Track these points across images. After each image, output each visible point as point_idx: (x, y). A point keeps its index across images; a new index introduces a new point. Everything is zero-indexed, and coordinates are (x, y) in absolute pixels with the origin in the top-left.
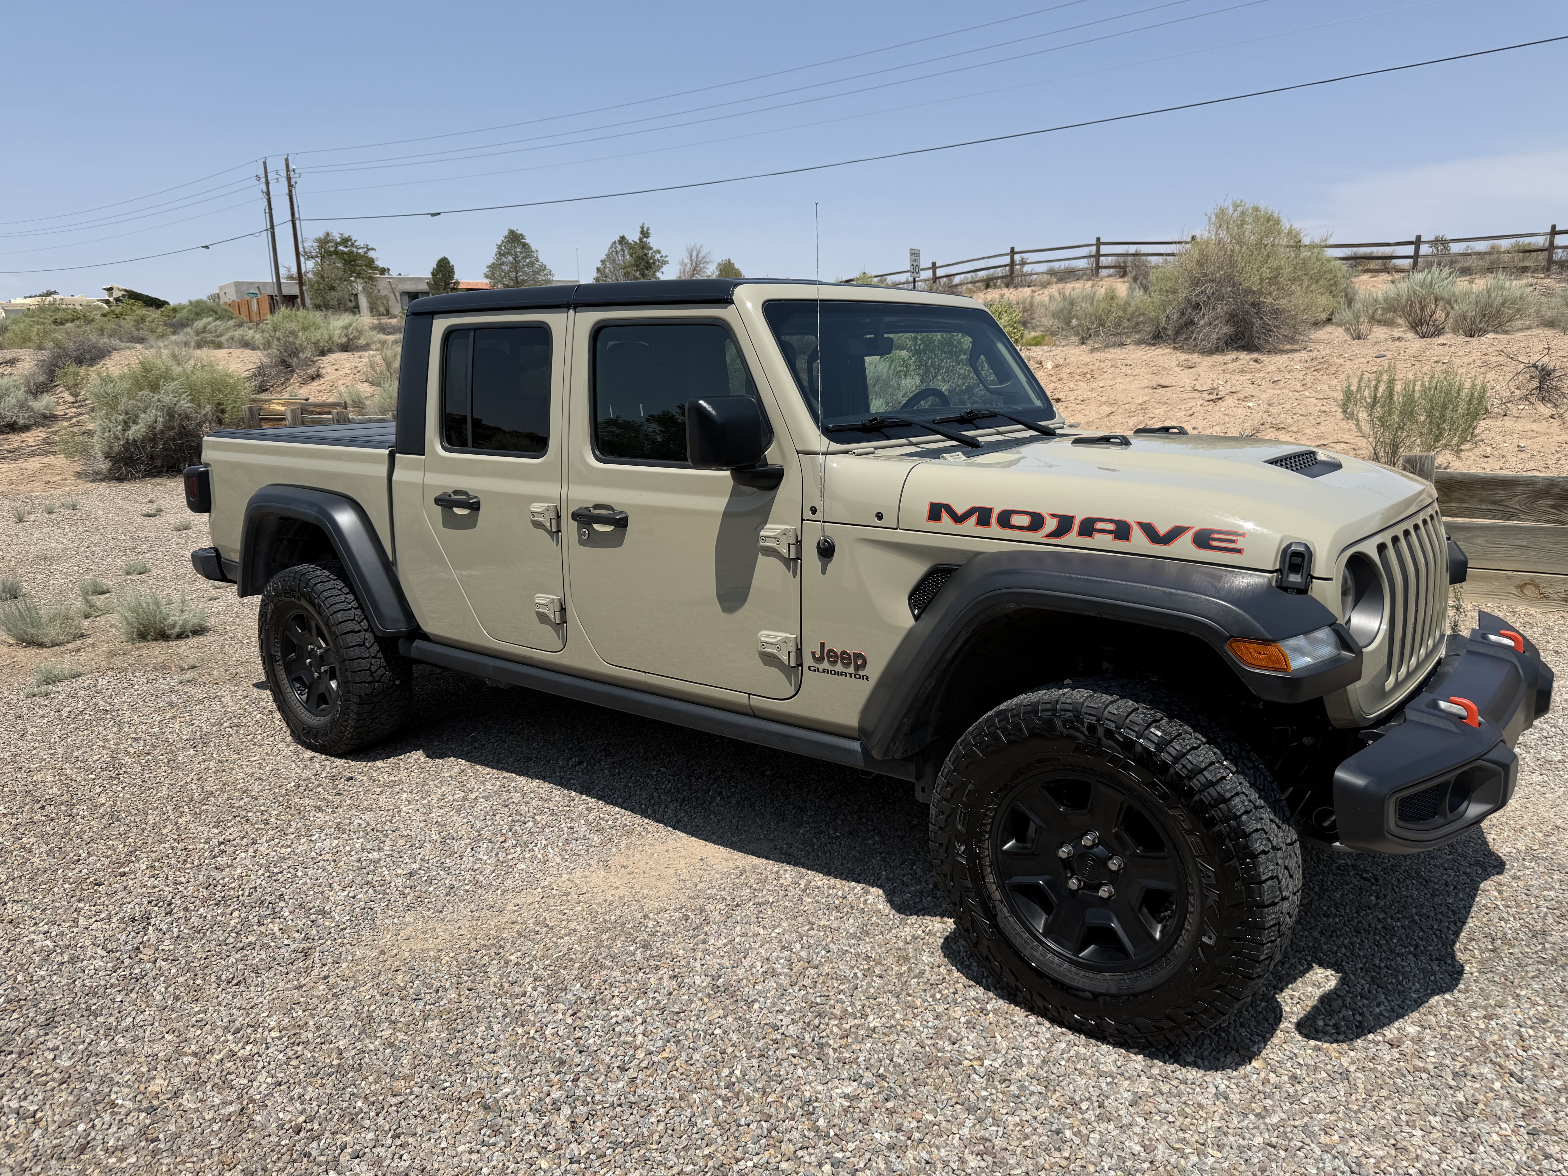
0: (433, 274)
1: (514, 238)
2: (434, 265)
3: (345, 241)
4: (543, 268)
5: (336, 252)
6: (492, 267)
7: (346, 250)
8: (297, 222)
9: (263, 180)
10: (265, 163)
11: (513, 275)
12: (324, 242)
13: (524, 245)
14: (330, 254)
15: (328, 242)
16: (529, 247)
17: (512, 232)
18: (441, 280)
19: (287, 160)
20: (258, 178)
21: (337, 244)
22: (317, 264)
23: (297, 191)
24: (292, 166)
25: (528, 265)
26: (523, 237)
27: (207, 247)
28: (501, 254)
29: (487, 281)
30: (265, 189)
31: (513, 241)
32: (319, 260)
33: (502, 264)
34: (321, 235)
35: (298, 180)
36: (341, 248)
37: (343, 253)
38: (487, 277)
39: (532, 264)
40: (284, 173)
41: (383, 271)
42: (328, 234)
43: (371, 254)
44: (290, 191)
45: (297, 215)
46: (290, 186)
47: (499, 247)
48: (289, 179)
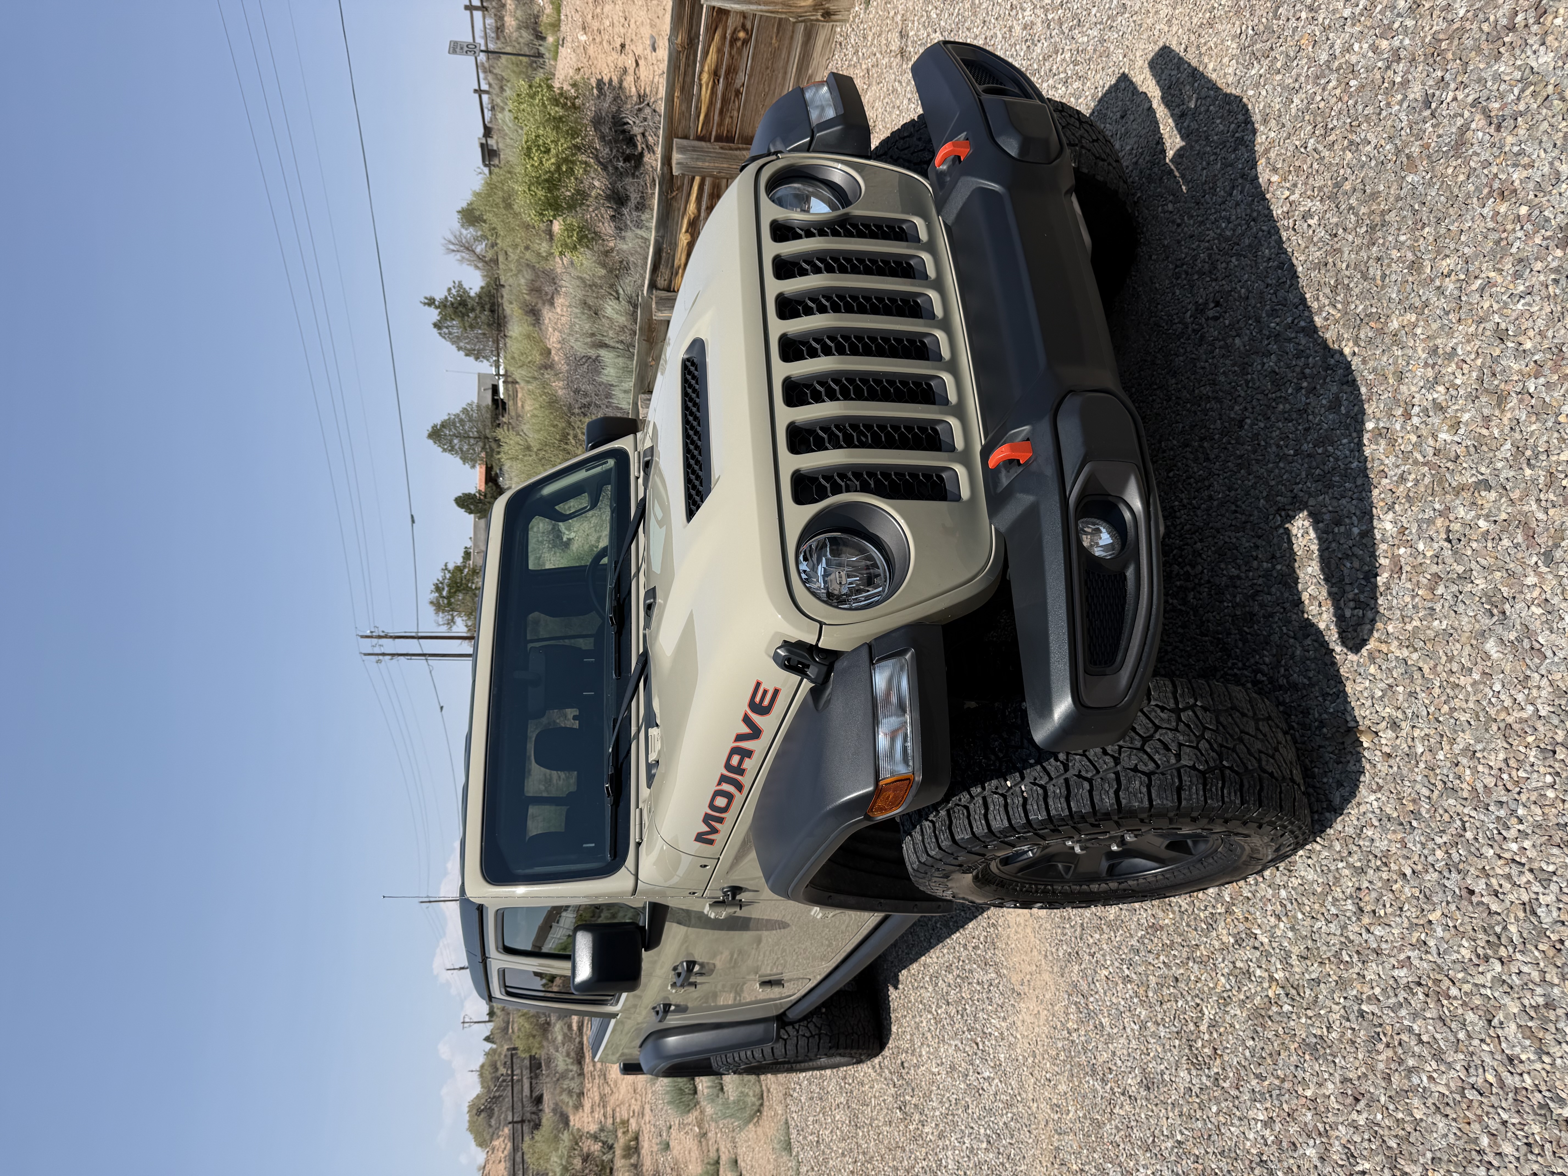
0: (470, 513)
1: (436, 434)
2: (462, 511)
4: (465, 411)
5: (448, 598)
6: (464, 459)
7: (446, 589)
8: (420, 634)
9: (381, 657)
10: (365, 654)
11: (472, 441)
12: (438, 607)
13: (444, 425)
14: (449, 603)
15: (439, 604)
16: (445, 421)
17: (430, 436)
18: (476, 506)
19: (362, 637)
20: (378, 661)
21: (441, 596)
23: (391, 631)
24: (368, 633)
25: (463, 426)
26: (435, 426)
27: (442, 708)
28: (452, 450)
29: (478, 467)
30: (389, 657)
31: (439, 436)
33: (461, 450)
34: (431, 609)
35: (381, 630)
36: (445, 593)
37: (449, 592)
40: (375, 641)
41: (467, 555)
42: (431, 603)
43: (451, 567)
45: (414, 634)
46: (386, 637)
47: (445, 450)
48: (380, 637)
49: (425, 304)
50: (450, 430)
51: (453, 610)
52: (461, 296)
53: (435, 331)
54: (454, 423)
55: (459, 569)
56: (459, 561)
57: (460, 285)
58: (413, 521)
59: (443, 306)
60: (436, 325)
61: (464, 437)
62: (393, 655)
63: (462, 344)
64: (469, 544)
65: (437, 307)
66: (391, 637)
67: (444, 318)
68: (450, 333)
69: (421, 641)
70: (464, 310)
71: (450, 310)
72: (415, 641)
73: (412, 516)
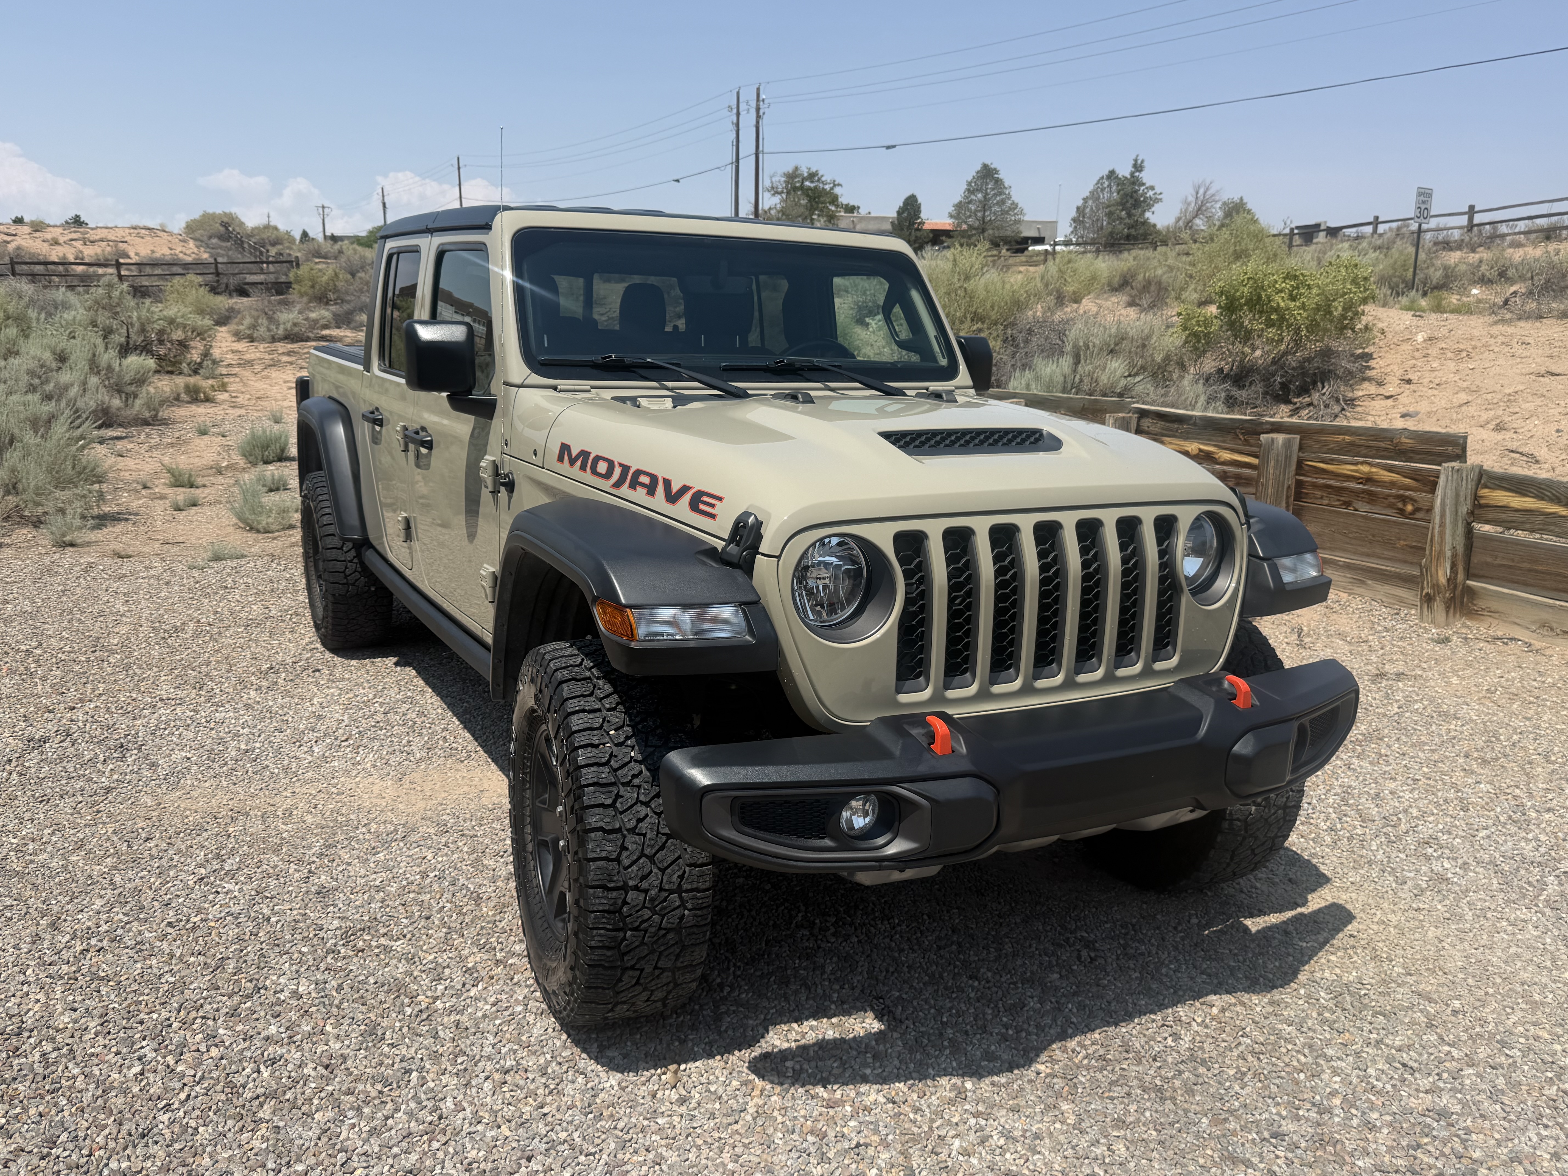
0: (899, 213)
1: (988, 173)
2: (900, 203)
3: (812, 176)
4: (1015, 206)
5: (802, 188)
6: (959, 206)
7: (812, 185)
8: (761, 156)
9: (735, 111)
10: (738, 93)
12: (791, 177)
13: (998, 182)
14: (795, 189)
15: (796, 176)
16: (1002, 183)
17: (985, 166)
18: (906, 219)
19: (758, 89)
20: (731, 108)
21: (804, 179)
24: (763, 96)
25: (997, 203)
26: (996, 171)
27: (678, 181)
28: (970, 191)
29: (951, 221)
30: (735, 121)
31: (985, 177)
32: (784, 196)
33: (970, 202)
34: (790, 169)
36: (807, 183)
37: (809, 189)
38: (951, 216)
39: (1003, 202)
40: (754, 104)
41: (851, 209)
42: (796, 169)
43: (837, 190)
45: (761, 148)
46: (758, 117)
47: (969, 184)
48: (758, 109)
49: (1136, 160)
50: (993, 189)
51: (788, 193)
52: (1144, 201)
53: (1105, 172)
54: (1000, 194)
55: (834, 200)
56: (843, 200)
57: (1157, 201)
58: (888, 147)
59: (1134, 181)
60: (1112, 172)
61: (985, 206)
62: (737, 125)
63: (1090, 202)
64: (863, 212)
65: (1132, 174)
66: (758, 122)
67: (1121, 183)
68: (1103, 190)
69: (753, 157)
70: (1128, 205)
71: (1129, 189)
72: (754, 151)
73: (894, 147)
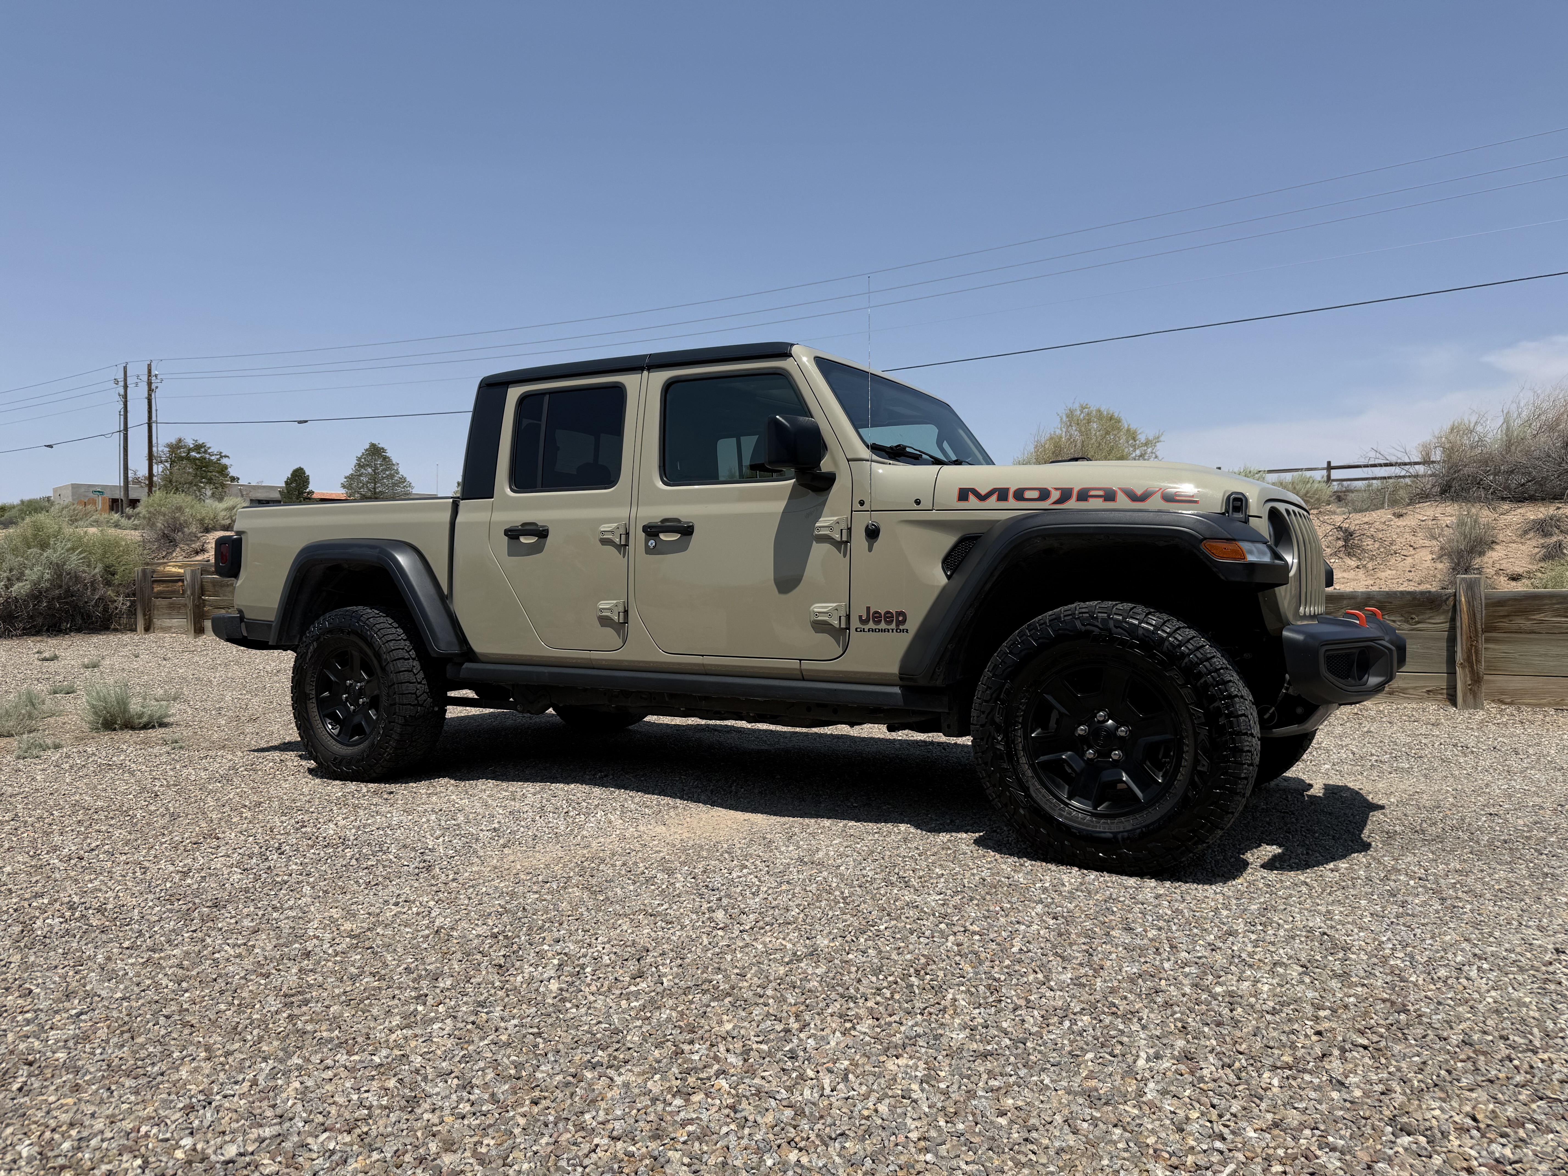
0: (286, 483)
1: (375, 451)
2: (289, 474)
3: (198, 447)
4: (403, 480)
5: (188, 458)
6: (350, 478)
7: (198, 456)
8: (154, 426)
9: (122, 384)
10: (125, 368)
11: (371, 486)
12: (175, 447)
13: (385, 458)
14: (182, 459)
15: (179, 448)
16: (390, 460)
17: (373, 446)
18: (295, 489)
19: (149, 366)
20: (116, 382)
21: (190, 450)
22: (165, 469)
23: (157, 397)
24: (154, 372)
25: (387, 477)
26: (384, 450)
27: (50, 446)
28: (360, 466)
29: (343, 491)
30: (122, 392)
31: (374, 454)
32: (168, 465)
33: (360, 475)
34: (173, 440)
35: (159, 385)
36: (193, 454)
37: (195, 459)
38: (344, 486)
39: (391, 476)
40: (145, 378)
41: (233, 479)
42: (180, 440)
43: (224, 461)
44: (150, 395)
45: (154, 419)
46: (150, 390)
47: (359, 459)
48: (150, 384)
50: (381, 465)
54: (389, 469)
55: (221, 470)
56: (229, 470)
58: (300, 422)
61: (374, 479)
62: (125, 397)
69: (145, 426)
72: (145, 419)
73: (306, 422)
